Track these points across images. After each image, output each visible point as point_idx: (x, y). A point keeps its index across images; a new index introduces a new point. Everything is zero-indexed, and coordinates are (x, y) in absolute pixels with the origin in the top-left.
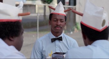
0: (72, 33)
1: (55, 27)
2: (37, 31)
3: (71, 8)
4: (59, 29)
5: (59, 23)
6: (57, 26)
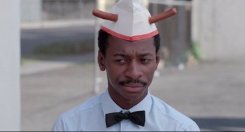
1: (122, 84)
3: (175, 10)
4: (138, 89)
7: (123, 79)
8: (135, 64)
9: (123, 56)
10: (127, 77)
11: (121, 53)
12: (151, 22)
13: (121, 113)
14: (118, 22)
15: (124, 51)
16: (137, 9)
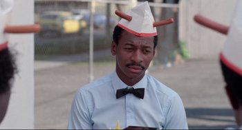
0: (169, 65)
1: (128, 66)
2: (88, 60)
4: (138, 71)
5: (139, 56)
6: (133, 64)
7: (129, 62)
8: (139, 52)
9: (132, 45)
10: (132, 60)
11: (130, 43)
12: (154, 26)
13: (126, 89)
14: (132, 21)
15: (133, 42)
16: (147, 15)
